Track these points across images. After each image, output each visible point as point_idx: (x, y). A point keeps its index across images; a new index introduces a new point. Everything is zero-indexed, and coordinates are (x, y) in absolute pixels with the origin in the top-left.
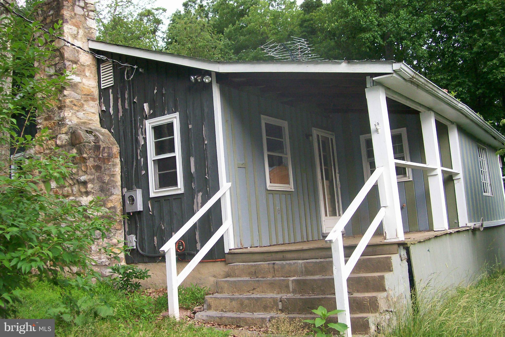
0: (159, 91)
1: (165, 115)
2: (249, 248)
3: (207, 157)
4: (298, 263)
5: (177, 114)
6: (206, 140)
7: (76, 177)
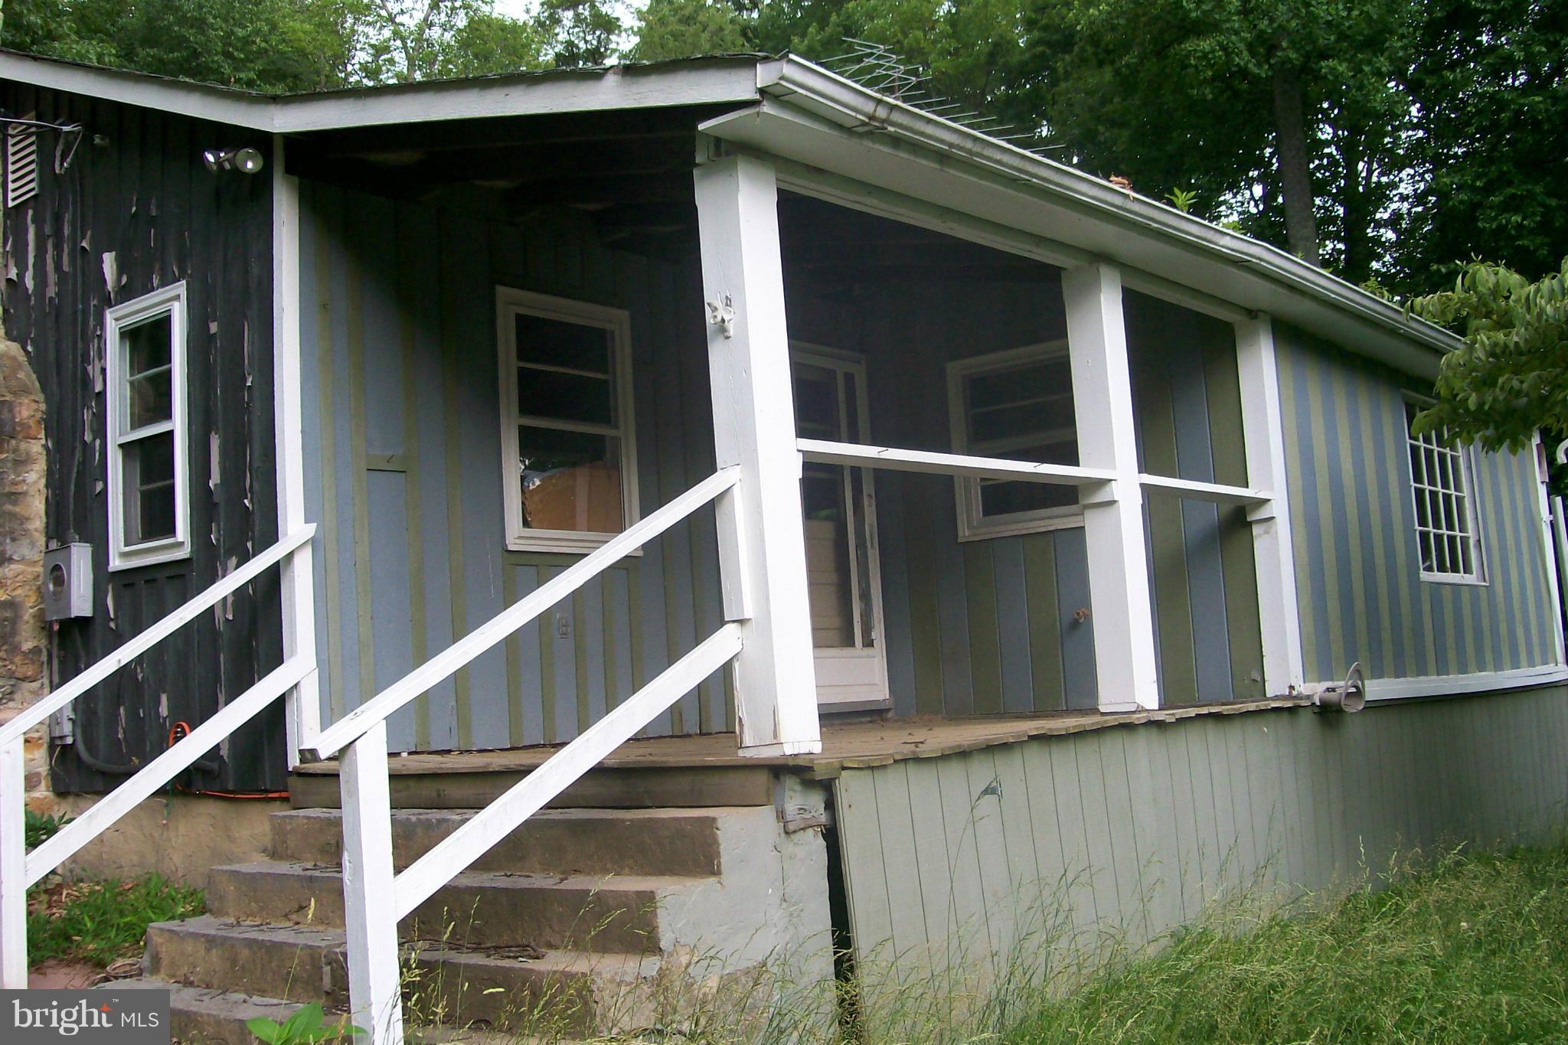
0: (144, 204)
1: (153, 290)
2: (404, 755)
3: (250, 431)
4: (448, 820)
5: (181, 288)
6: (249, 374)
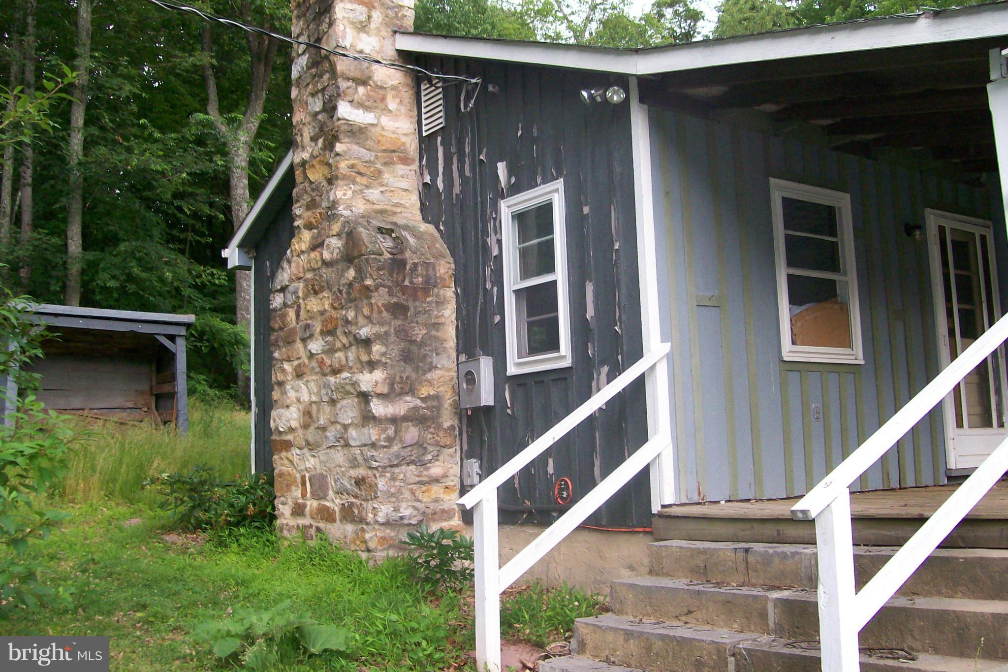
0: (527, 130)
1: (536, 185)
2: (723, 502)
3: (618, 281)
4: (801, 553)
5: (559, 184)
6: (616, 241)
7: (353, 329)
